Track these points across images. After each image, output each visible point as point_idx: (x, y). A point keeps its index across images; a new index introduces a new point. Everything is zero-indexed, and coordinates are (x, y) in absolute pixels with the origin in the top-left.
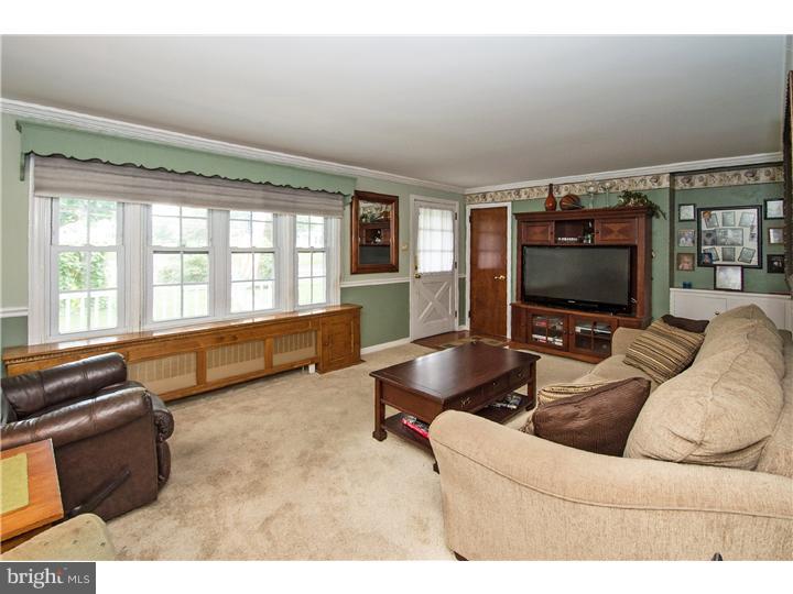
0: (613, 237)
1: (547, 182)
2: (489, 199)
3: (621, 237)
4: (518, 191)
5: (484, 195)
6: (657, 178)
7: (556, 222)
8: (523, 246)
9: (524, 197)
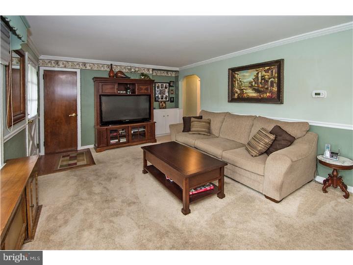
0: (143, 91)
1: (109, 63)
2: (61, 65)
3: (146, 91)
4: (84, 64)
5: (57, 62)
6: (148, 70)
7: (119, 84)
8: (100, 96)
9: (88, 68)
